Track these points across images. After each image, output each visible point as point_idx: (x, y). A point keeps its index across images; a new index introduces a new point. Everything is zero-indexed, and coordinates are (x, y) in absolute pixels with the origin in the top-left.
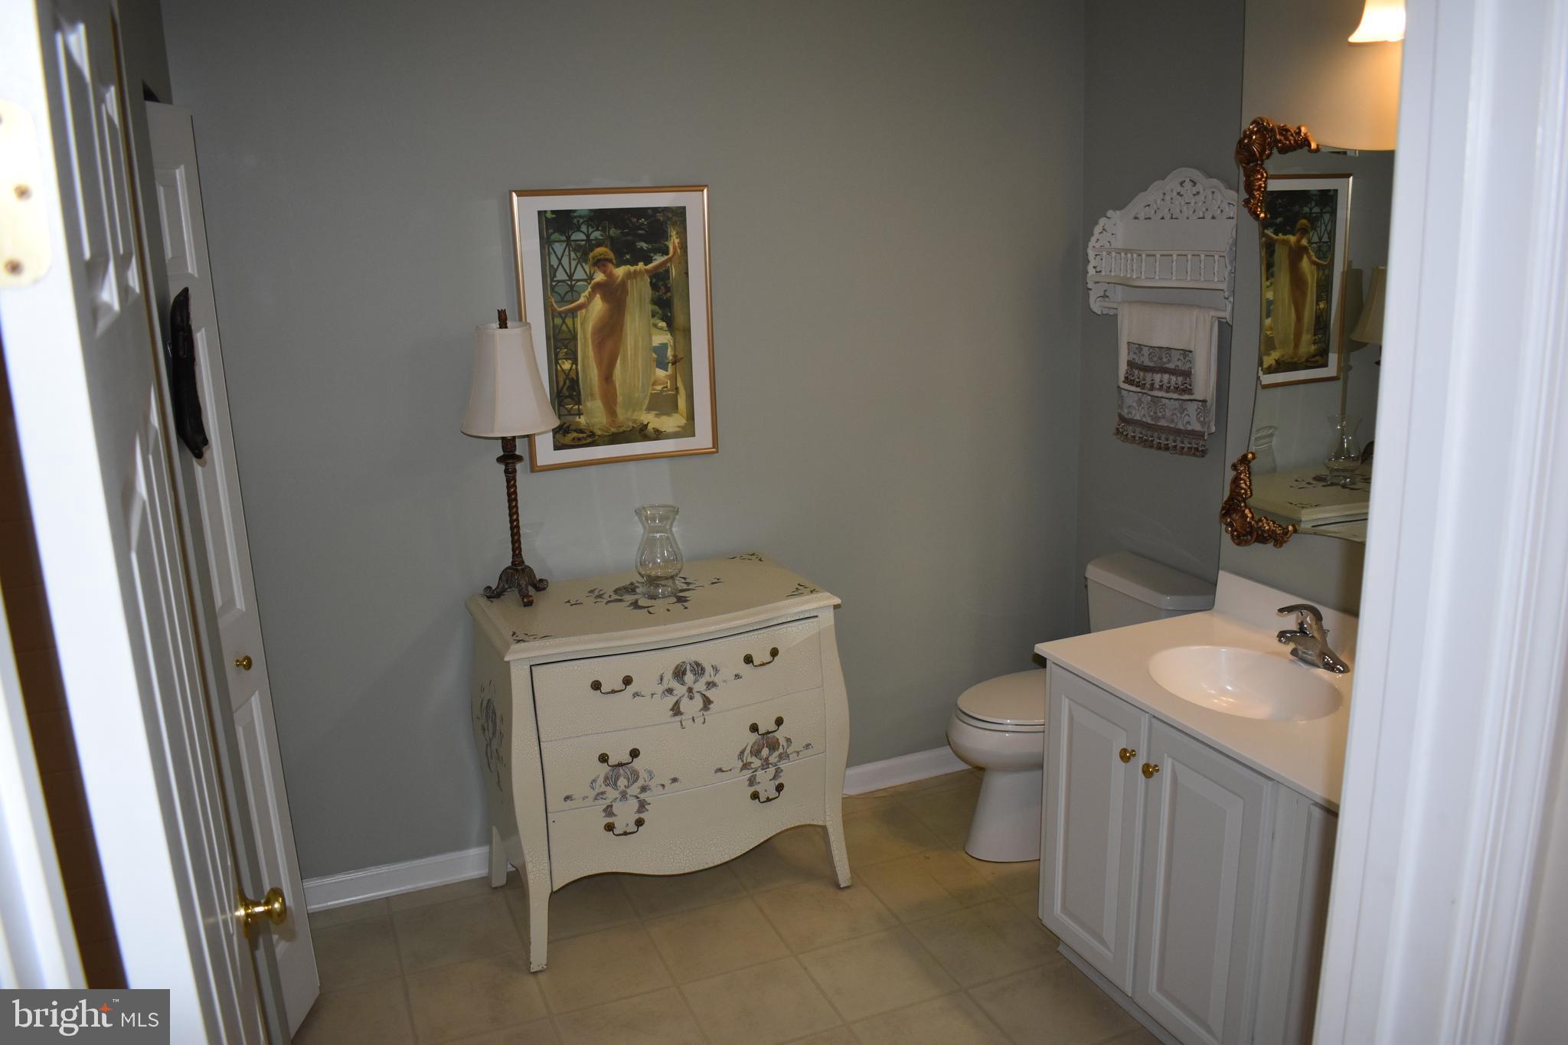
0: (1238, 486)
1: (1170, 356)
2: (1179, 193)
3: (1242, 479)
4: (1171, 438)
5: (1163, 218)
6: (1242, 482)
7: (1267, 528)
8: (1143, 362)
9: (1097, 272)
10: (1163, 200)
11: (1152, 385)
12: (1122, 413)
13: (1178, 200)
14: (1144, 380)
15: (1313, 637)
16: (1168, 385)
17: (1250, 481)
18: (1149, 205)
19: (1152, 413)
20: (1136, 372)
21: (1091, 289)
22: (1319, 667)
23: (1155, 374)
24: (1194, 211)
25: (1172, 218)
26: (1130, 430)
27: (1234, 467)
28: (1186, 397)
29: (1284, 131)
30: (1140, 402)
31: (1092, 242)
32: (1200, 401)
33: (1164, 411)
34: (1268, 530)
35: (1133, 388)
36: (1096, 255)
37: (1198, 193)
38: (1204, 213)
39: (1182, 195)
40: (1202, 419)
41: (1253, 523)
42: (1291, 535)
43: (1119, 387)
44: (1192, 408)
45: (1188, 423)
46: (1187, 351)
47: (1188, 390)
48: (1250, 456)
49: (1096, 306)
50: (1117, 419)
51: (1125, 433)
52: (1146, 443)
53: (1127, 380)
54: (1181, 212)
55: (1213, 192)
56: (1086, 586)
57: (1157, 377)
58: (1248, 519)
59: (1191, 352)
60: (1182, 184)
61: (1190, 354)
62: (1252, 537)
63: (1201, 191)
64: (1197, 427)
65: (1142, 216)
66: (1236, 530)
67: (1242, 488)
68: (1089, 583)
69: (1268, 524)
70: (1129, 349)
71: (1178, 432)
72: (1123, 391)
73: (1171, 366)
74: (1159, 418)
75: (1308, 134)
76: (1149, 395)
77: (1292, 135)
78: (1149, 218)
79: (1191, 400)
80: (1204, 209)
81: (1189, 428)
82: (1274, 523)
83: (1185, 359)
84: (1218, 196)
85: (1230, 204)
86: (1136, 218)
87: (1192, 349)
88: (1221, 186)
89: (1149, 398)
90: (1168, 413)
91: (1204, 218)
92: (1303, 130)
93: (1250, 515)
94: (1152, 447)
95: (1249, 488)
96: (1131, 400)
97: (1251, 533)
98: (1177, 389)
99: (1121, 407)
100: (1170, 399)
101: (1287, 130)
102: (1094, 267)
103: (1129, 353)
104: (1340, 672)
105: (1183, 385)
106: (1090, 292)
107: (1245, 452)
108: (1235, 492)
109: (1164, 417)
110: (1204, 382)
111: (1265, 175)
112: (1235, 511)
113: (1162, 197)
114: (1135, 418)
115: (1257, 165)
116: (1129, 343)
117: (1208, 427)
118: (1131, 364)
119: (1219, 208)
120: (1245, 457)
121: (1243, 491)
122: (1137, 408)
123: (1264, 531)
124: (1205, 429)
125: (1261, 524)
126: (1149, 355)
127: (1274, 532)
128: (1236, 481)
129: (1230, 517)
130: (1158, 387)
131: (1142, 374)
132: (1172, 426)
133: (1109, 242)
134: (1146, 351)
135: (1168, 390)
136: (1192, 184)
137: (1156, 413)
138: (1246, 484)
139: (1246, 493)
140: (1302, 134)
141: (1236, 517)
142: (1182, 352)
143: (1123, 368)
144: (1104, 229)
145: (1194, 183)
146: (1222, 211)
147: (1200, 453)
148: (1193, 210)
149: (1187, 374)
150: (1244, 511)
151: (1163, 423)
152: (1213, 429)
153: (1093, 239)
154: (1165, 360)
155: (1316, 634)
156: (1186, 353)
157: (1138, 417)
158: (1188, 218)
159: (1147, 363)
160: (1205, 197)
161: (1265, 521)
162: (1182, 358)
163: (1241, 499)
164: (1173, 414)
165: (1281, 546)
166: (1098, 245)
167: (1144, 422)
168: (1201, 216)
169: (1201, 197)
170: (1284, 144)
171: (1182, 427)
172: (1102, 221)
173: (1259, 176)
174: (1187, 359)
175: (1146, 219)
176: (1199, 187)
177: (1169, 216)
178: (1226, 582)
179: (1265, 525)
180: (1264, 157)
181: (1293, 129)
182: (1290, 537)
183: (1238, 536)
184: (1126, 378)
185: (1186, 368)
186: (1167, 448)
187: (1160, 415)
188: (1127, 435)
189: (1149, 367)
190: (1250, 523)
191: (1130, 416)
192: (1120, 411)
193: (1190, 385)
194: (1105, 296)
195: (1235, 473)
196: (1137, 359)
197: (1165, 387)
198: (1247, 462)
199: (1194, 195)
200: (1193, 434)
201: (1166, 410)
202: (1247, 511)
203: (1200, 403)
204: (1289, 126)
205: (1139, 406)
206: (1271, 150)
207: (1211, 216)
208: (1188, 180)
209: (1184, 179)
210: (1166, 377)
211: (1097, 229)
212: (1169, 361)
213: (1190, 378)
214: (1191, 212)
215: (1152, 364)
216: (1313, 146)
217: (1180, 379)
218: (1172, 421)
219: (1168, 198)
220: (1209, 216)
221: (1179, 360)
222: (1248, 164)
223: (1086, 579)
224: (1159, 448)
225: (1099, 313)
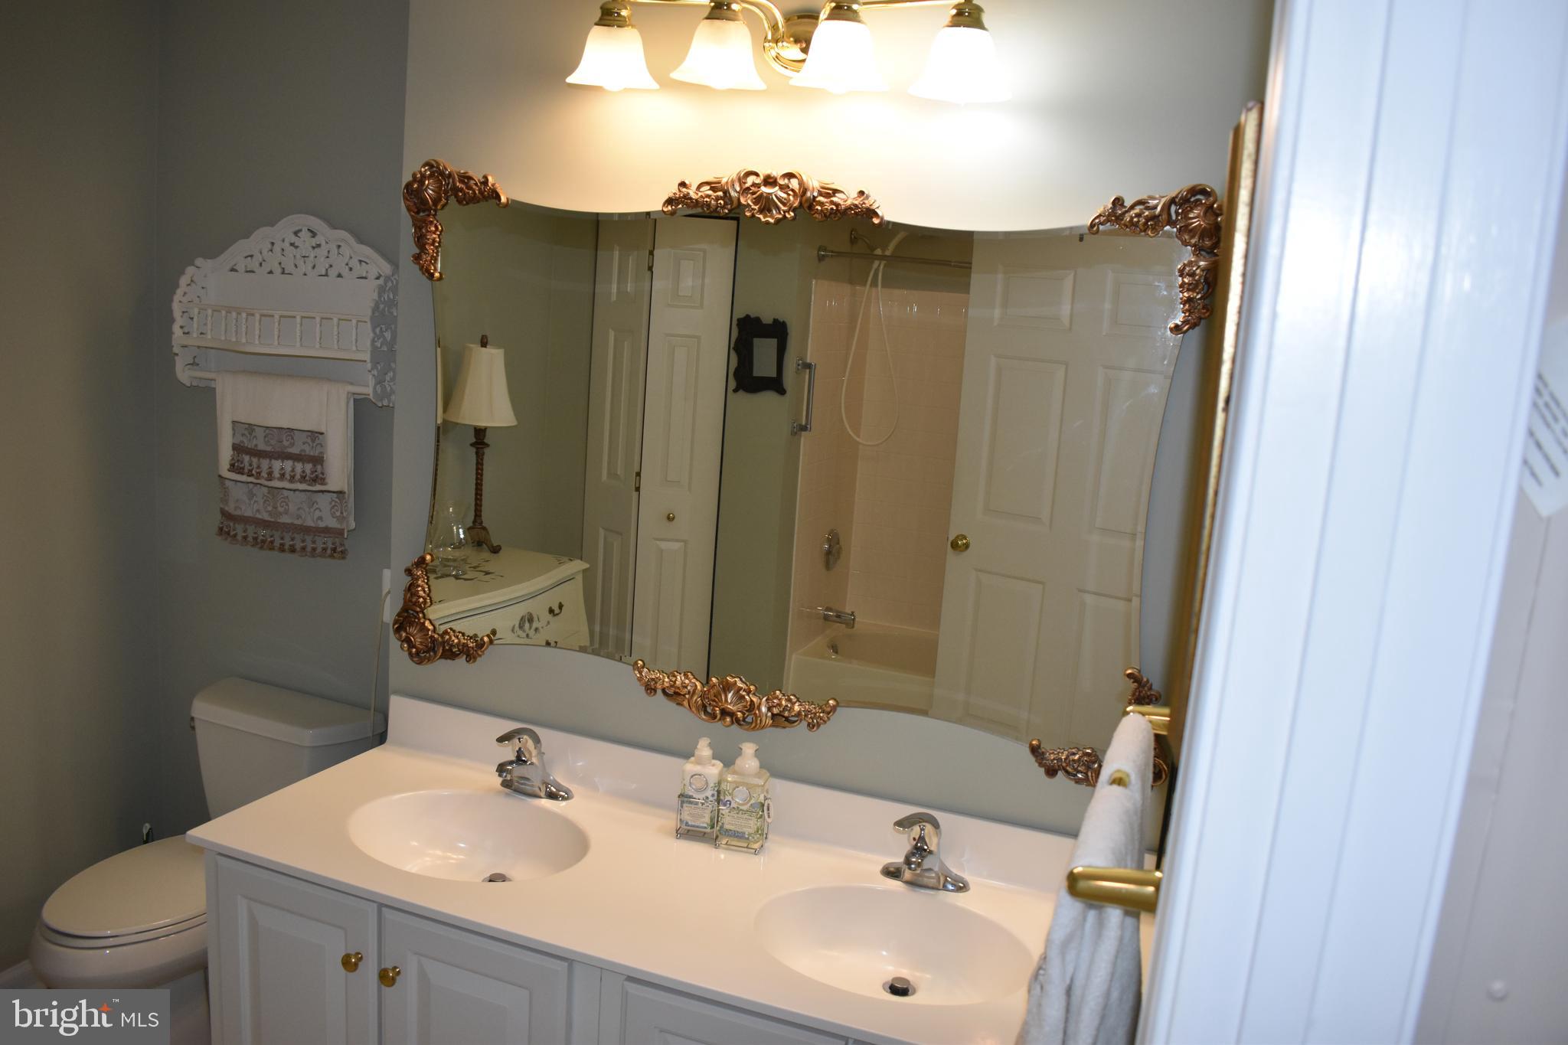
0: (416, 594)
1: (292, 438)
2: (292, 244)
3: (419, 586)
4: (298, 537)
5: (271, 272)
6: (420, 589)
7: (456, 641)
8: (256, 445)
9: (184, 333)
10: (271, 251)
11: (270, 474)
12: (226, 508)
13: (289, 250)
14: (258, 467)
15: (532, 764)
16: (292, 474)
17: (429, 588)
18: (252, 256)
19: (270, 508)
20: (247, 458)
21: (177, 354)
22: (541, 797)
23: (273, 461)
24: (314, 267)
25: (283, 273)
26: (239, 529)
27: (409, 572)
28: (318, 487)
29: (466, 178)
30: (251, 495)
31: (178, 296)
32: (334, 492)
33: (287, 505)
34: (458, 644)
35: (244, 478)
36: (183, 312)
37: (319, 246)
38: (327, 270)
39: (297, 247)
40: (338, 514)
41: (436, 636)
42: (488, 647)
43: (220, 476)
44: (324, 501)
45: (320, 518)
46: (317, 433)
47: (318, 479)
48: (428, 557)
49: (184, 374)
50: (219, 516)
51: (232, 533)
52: (261, 544)
53: (233, 468)
54: (296, 266)
55: (339, 247)
56: (193, 728)
57: (277, 465)
58: (430, 633)
59: (322, 434)
60: (296, 233)
61: (320, 436)
62: (435, 653)
63: (323, 243)
64: (332, 523)
65: (241, 267)
66: (414, 647)
67: (420, 597)
68: (197, 724)
69: (457, 637)
70: (233, 429)
71: (306, 530)
72: (227, 482)
73: (295, 450)
74: (281, 514)
75: (497, 185)
76: (265, 486)
77: (476, 184)
78: (253, 272)
79: (322, 492)
80: (327, 266)
81: (322, 525)
82: (463, 634)
83: (313, 441)
84: (346, 251)
85: (360, 261)
86: (233, 270)
87: (323, 430)
88: (352, 240)
89: (265, 490)
90: (292, 508)
91: (326, 275)
92: (490, 179)
93: (431, 627)
94: (272, 549)
95: (428, 595)
96: (238, 493)
97: (433, 649)
98: (303, 479)
99: (225, 500)
100: (295, 490)
101: (470, 178)
102: (182, 327)
103: (234, 434)
104: (564, 799)
105: (312, 473)
106: (176, 358)
107: (422, 554)
108: (411, 601)
109: (286, 512)
110: (339, 471)
111: (440, 228)
112: (411, 624)
113: (270, 246)
114: (246, 515)
115: (429, 215)
116: (234, 422)
117: (348, 522)
118: (237, 448)
119: (347, 264)
120: (422, 560)
121: (421, 600)
122: (247, 501)
123: (452, 646)
124: (344, 526)
125: (447, 637)
126: (265, 437)
127: (465, 645)
128: (411, 589)
129: (405, 631)
130: (278, 476)
131: (255, 460)
132: (298, 522)
133: (198, 297)
134: (260, 433)
135: (292, 479)
136: (310, 234)
137: (276, 508)
138: (424, 592)
139: (425, 602)
140: (490, 185)
141: (413, 630)
142: (309, 434)
143: (226, 454)
144: (192, 281)
145: (314, 234)
146: (351, 269)
147: (338, 553)
148: (312, 265)
149: (318, 460)
150: (424, 623)
151: (285, 519)
152: (353, 525)
153: (179, 292)
154: (286, 443)
155: (534, 760)
156: (315, 436)
157: (248, 513)
158: (305, 275)
159: (262, 447)
160: (329, 252)
161: (452, 633)
162: (309, 441)
163: (418, 609)
164: (299, 509)
165: (474, 662)
166: (185, 300)
167: (257, 518)
168: (324, 273)
169: (322, 252)
170: (464, 194)
171: (313, 525)
172: (190, 270)
173: (433, 229)
174: (317, 442)
175: (247, 272)
176: (319, 239)
177: (280, 270)
178: (400, 708)
179: (453, 638)
180: (439, 207)
181: (478, 177)
182: (486, 649)
183: (418, 653)
184: (232, 465)
185: (315, 453)
186: (293, 550)
187: (281, 509)
188: (235, 535)
189: (265, 451)
190: (432, 637)
191: (238, 513)
192: (222, 506)
193: (323, 474)
194: (194, 364)
195: (410, 578)
196: (245, 441)
197: (287, 476)
198: (424, 566)
199: (314, 248)
200: (327, 530)
201: (290, 505)
202: (427, 624)
203: (335, 495)
204: (471, 173)
205: (250, 499)
206: (447, 199)
207: (336, 273)
208: (305, 230)
209: (300, 228)
210: (288, 465)
211: (184, 281)
212: (292, 445)
213: (322, 465)
214: (310, 268)
215: (268, 449)
216: (503, 199)
217: (309, 467)
218: (299, 517)
219: (277, 249)
220: (333, 273)
221: (304, 444)
222: (418, 213)
223: (192, 719)
224: (282, 549)
225: (188, 385)
